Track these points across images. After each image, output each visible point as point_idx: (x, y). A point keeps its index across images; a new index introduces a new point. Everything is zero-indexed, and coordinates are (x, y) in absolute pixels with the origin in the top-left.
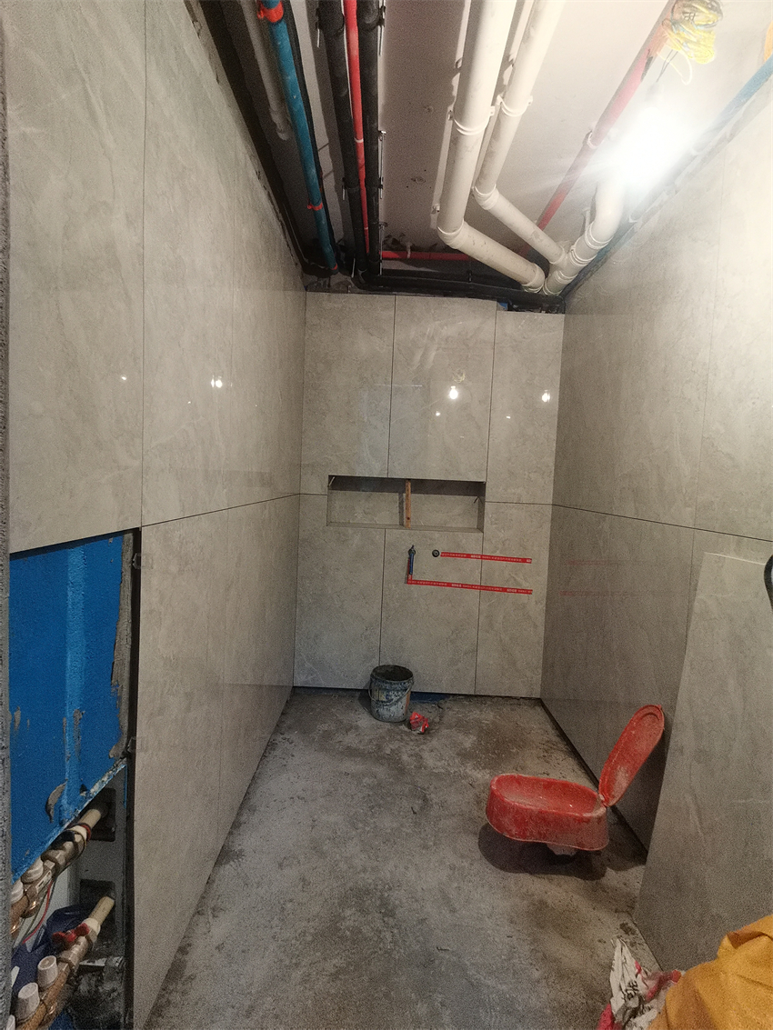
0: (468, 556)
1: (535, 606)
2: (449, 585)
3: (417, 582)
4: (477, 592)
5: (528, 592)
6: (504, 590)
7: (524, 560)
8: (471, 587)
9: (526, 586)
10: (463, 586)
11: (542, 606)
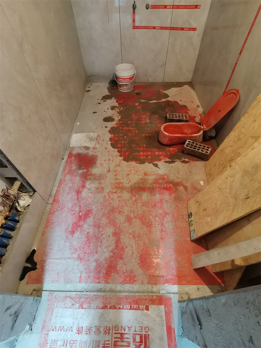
0: (165, 7)
1: (196, 38)
2: (154, 28)
3: (138, 28)
4: (167, 31)
5: (194, 29)
6: (182, 29)
7: (196, 7)
8: (166, 28)
9: (194, 26)
10: (162, 28)
11: (200, 38)
